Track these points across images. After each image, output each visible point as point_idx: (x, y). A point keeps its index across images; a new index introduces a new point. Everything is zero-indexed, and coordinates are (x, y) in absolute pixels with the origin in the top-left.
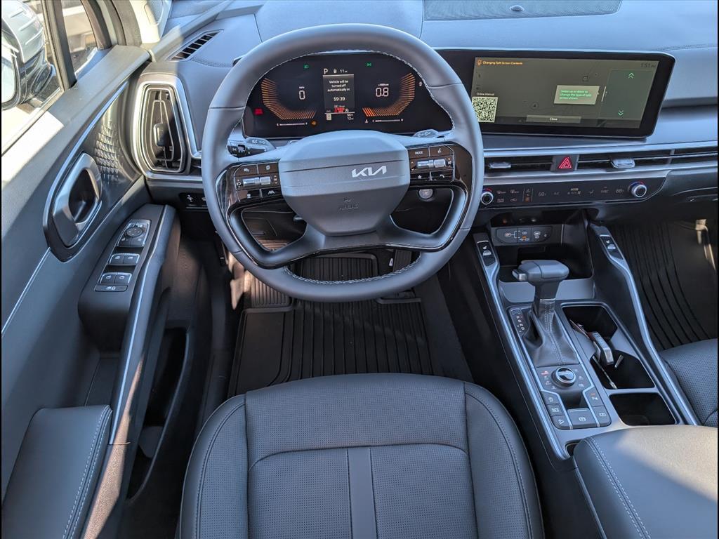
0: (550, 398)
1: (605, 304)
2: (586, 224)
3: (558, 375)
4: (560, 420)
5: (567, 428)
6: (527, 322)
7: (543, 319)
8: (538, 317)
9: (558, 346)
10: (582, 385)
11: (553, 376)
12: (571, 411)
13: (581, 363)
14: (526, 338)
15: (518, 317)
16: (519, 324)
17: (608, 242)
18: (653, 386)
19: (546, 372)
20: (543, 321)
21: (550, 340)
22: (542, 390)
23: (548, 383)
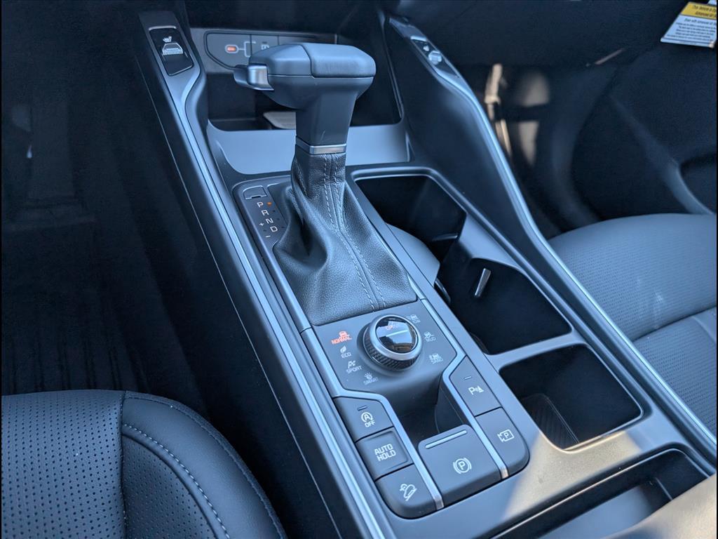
0: (366, 416)
1: (434, 172)
2: (383, 20)
3: (374, 336)
4: (403, 488)
5: (430, 508)
6: (284, 215)
7: (321, 199)
8: (309, 195)
9: (363, 261)
10: (436, 357)
11: (363, 342)
12: (426, 444)
13: (421, 296)
14: (284, 250)
15: (260, 204)
16: (263, 219)
17: (426, 49)
18: (568, 330)
19: (344, 336)
20: (321, 205)
21: (344, 247)
22: (339, 391)
23: (352, 367)
